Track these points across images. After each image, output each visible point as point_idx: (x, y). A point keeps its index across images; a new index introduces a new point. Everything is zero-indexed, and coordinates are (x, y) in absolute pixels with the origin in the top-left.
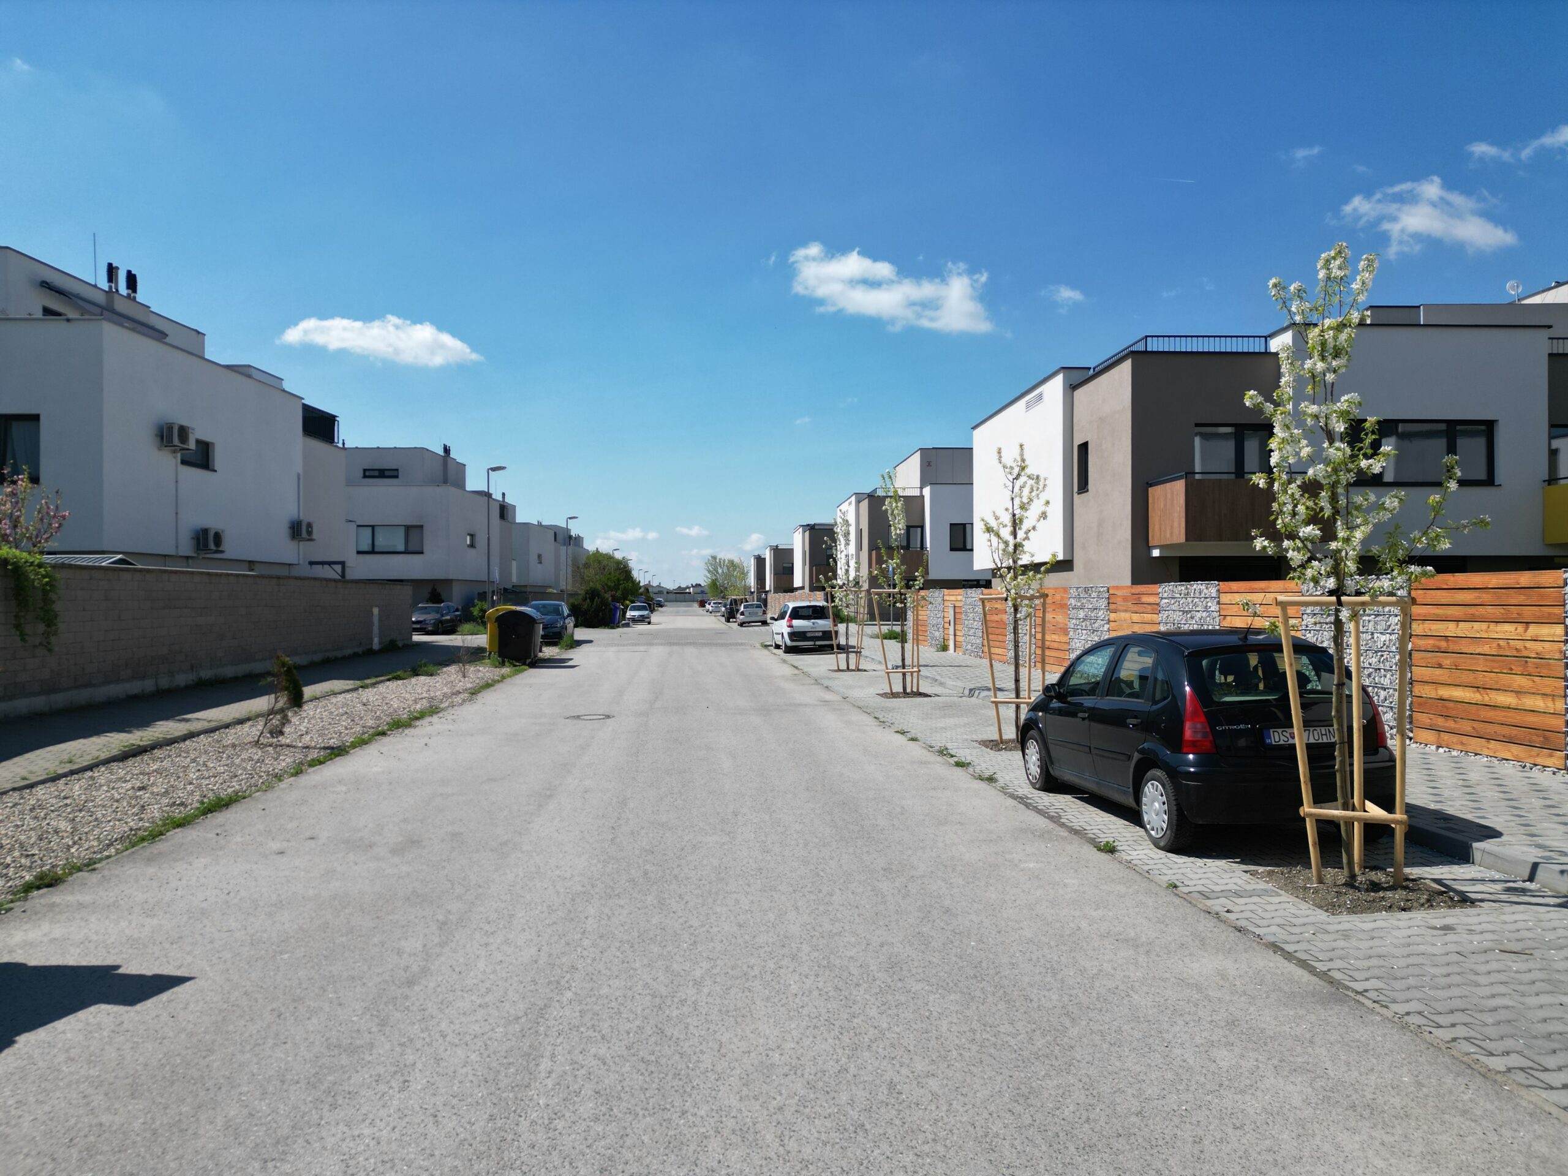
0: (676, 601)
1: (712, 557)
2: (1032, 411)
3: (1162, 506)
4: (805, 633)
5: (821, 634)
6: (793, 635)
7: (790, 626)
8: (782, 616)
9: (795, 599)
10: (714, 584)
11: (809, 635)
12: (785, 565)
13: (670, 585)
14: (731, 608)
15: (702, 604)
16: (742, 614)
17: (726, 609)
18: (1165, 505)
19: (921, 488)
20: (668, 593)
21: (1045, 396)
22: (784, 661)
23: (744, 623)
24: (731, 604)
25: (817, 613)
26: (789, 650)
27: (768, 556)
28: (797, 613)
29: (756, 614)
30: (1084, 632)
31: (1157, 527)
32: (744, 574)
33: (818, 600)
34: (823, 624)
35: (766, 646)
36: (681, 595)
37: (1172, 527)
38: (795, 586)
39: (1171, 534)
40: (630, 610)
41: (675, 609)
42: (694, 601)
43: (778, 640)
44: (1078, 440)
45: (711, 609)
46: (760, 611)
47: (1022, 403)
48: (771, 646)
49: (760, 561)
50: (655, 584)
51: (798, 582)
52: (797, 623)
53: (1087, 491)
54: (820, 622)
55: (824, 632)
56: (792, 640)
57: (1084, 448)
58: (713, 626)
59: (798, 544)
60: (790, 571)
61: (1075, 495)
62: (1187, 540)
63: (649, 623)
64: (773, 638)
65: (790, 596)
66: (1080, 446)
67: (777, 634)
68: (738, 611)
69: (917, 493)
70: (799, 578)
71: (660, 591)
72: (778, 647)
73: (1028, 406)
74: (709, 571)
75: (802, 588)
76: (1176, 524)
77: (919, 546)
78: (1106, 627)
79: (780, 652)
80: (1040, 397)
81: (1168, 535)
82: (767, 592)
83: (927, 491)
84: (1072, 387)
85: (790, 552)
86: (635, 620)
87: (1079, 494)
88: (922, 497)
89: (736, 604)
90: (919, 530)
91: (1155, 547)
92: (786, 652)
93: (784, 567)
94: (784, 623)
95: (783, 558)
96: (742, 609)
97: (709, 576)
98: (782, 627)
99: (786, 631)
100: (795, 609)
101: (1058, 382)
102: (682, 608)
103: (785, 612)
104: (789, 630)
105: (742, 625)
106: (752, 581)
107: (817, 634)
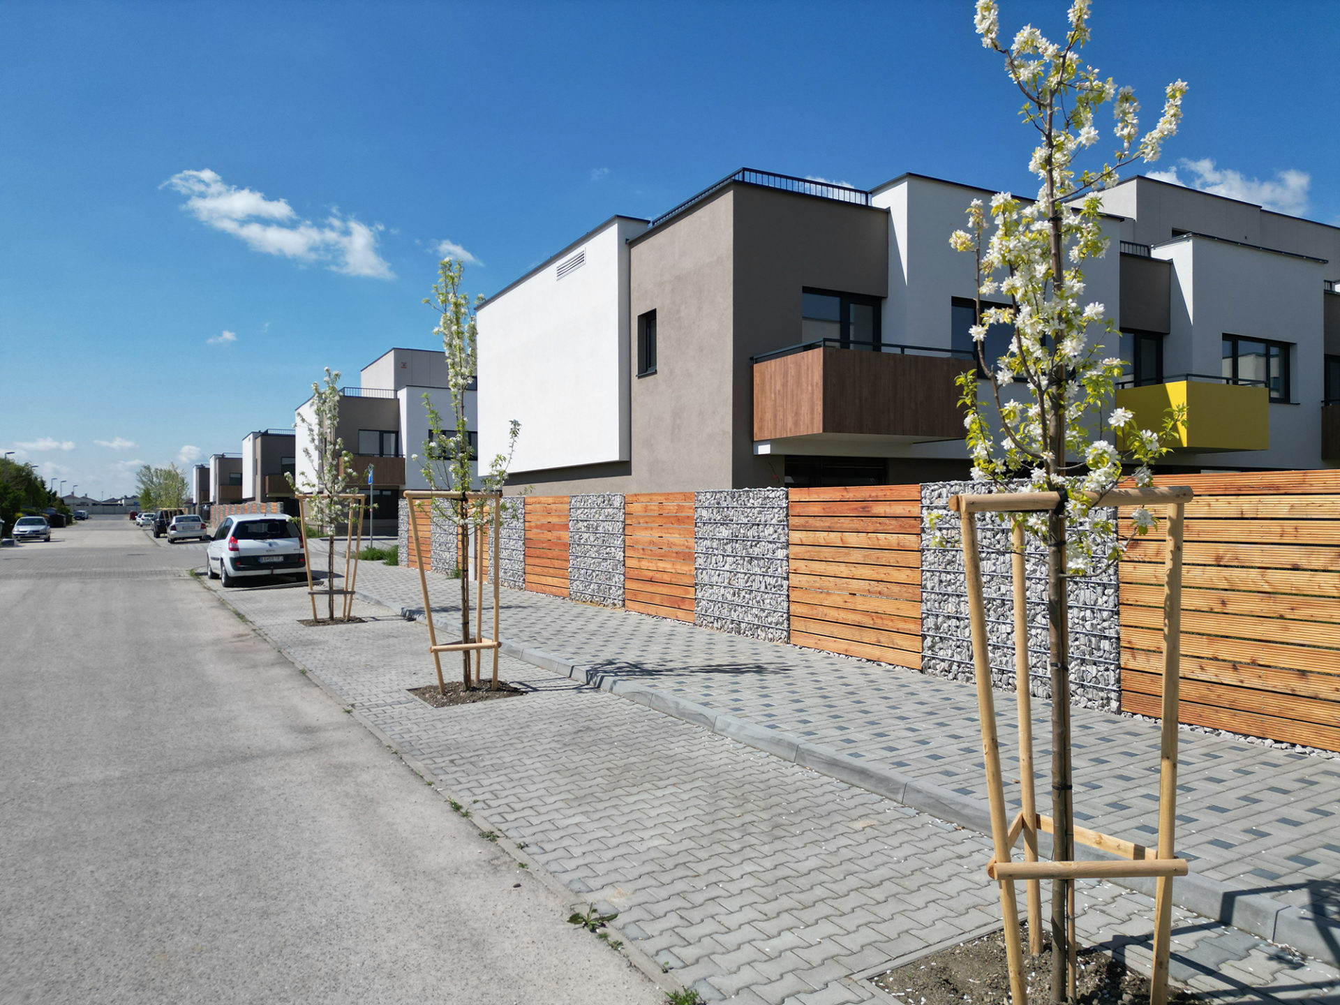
0: (104, 513)
1: (145, 467)
2: (566, 279)
3: (779, 386)
4: (256, 558)
5: (281, 559)
6: (238, 562)
7: (234, 549)
8: (222, 535)
9: (244, 511)
10: (147, 494)
11: (263, 560)
12: (232, 476)
13: (98, 496)
14: (161, 522)
15: (133, 517)
16: (174, 528)
17: (155, 522)
18: (785, 385)
19: (396, 391)
20: (94, 505)
21: (587, 257)
22: (223, 604)
23: (176, 539)
24: (161, 517)
25: (275, 530)
26: (231, 582)
27: (212, 466)
28: (244, 531)
29: (192, 529)
30: (730, 560)
31: (769, 416)
32: (183, 484)
33: (275, 513)
34: (284, 545)
35: (198, 575)
36: (110, 508)
37: (797, 414)
38: (244, 497)
39: (796, 423)
40: (19, 524)
41: (98, 522)
42: (125, 513)
43: (216, 566)
44: (639, 309)
45: (141, 522)
46: (198, 525)
47: (552, 270)
48: (206, 574)
49: (203, 472)
50: (79, 494)
51: (247, 492)
52: (242, 543)
53: (656, 372)
54: (280, 542)
55: (286, 557)
56: (236, 568)
57: (649, 320)
58: (135, 543)
59: (248, 454)
60: (239, 482)
61: (634, 379)
62: (824, 431)
63: (47, 540)
64: (208, 565)
65: (238, 508)
66: (641, 317)
67: (214, 559)
68: (169, 524)
69: (391, 395)
70: (248, 488)
71: (85, 502)
72: (215, 576)
73: (560, 272)
74: (143, 482)
75: (253, 499)
76: (805, 409)
77: (393, 452)
78: (781, 554)
79: (217, 584)
80: (581, 258)
81: (790, 424)
82: (212, 504)
83: (403, 394)
84: (629, 243)
85: (239, 462)
86: (24, 538)
87: (639, 377)
88: (397, 400)
89: (167, 517)
90: (393, 436)
91: (763, 442)
92: (227, 585)
93: (231, 478)
94: (225, 544)
95: (230, 469)
96: (174, 522)
97: (142, 486)
98: (222, 550)
99: (227, 555)
100: (241, 524)
101: (611, 236)
102: (108, 521)
103: (228, 528)
104: (232, 554)
105: (172, 541)
106: (193, 493)
107: (275, 560)
